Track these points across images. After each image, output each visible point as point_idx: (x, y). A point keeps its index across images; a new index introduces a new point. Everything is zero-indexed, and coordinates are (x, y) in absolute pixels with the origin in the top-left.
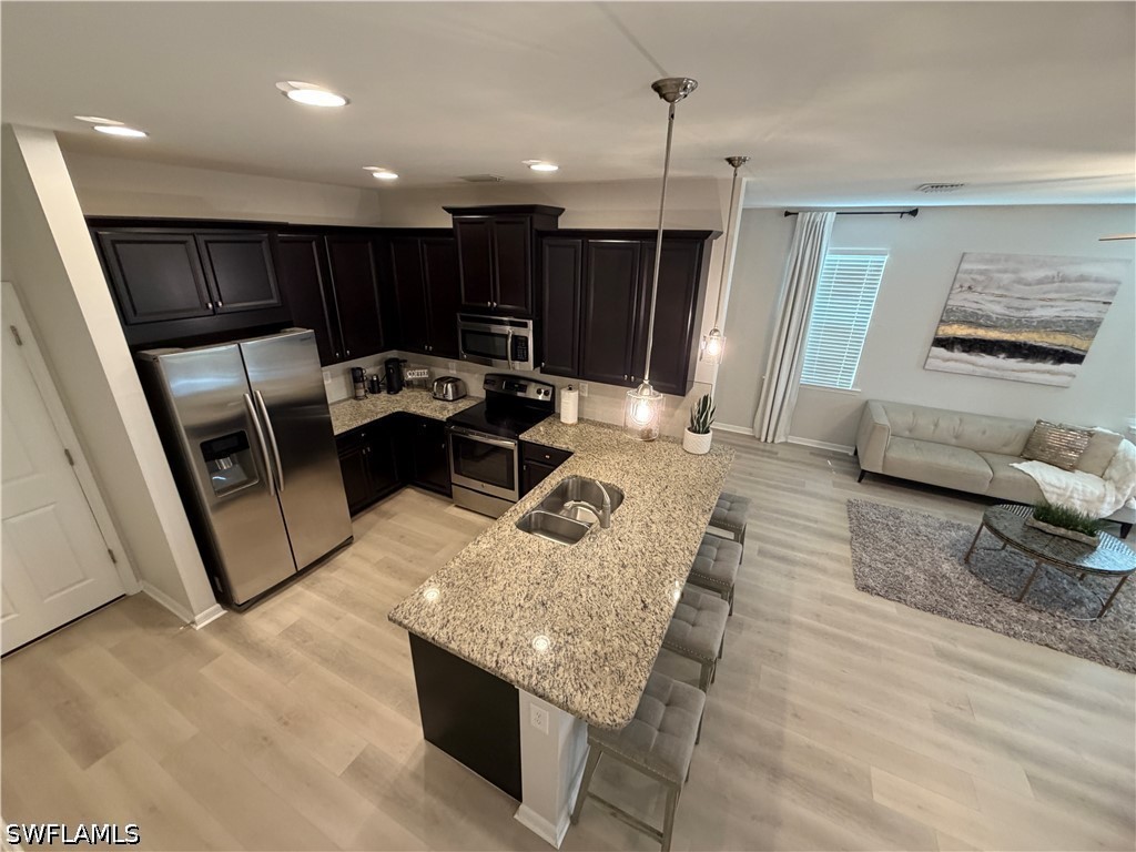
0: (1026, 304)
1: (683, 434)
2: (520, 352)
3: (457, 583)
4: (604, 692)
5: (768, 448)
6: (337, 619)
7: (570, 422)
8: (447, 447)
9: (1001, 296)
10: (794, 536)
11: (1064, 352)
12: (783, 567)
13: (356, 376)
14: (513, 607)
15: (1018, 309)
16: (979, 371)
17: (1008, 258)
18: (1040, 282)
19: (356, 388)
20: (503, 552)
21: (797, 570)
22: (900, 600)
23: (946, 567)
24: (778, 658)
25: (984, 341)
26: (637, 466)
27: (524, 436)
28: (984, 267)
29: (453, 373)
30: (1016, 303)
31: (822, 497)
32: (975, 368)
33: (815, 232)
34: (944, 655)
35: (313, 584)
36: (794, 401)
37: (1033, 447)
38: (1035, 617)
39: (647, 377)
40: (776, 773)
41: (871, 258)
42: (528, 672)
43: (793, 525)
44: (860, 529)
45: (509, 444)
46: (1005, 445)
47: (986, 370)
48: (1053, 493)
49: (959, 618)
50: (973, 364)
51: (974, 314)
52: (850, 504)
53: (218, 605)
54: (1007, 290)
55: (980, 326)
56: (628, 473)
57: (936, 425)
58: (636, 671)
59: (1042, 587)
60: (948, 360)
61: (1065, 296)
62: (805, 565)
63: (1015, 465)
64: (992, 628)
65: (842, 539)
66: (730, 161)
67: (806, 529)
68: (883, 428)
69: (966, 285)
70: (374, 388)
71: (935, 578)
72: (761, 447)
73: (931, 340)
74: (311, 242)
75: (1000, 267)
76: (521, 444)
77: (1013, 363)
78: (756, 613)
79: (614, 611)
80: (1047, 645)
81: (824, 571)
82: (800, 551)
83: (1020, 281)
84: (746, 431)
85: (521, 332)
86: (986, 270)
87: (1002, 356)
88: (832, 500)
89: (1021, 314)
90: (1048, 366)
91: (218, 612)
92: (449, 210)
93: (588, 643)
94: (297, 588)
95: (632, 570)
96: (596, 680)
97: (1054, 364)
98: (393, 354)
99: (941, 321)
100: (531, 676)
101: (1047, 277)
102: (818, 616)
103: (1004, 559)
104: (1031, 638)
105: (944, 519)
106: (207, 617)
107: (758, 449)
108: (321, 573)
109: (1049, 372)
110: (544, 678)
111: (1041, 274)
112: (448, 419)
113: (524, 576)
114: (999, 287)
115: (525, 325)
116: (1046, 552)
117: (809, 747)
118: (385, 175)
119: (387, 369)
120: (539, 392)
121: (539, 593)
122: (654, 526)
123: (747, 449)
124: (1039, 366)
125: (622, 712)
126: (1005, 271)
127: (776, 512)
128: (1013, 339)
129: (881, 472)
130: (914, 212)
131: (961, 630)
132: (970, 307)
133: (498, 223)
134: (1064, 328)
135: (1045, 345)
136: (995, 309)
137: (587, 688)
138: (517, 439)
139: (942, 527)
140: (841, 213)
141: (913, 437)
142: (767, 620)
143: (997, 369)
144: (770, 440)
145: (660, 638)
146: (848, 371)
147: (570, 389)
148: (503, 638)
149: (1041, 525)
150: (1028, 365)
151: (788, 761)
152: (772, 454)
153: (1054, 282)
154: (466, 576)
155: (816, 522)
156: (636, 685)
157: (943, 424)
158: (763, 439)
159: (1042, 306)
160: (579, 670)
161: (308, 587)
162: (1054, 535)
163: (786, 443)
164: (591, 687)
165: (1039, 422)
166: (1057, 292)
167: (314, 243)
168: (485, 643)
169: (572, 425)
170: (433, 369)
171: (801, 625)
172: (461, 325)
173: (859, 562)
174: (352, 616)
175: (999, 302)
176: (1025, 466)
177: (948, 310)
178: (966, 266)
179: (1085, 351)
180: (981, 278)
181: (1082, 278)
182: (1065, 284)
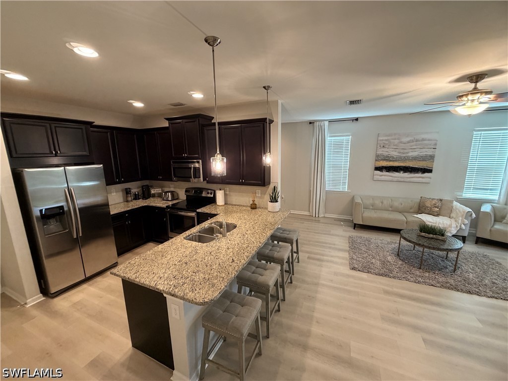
0: (406, 151)
1: (267, 203)
2: (197, 174)
3: (148, 259)
4: (203, 292)
5: (317, 219)
6: (101, 297)
7: (221, 204)
8: (167, 219)
9: (396, 149)
10: (324, 251)
11: (425, 168)
12: (318, 263)
13: (127, 192)
14: (171, 265)
15: (404, 153)
16: (395, 179)
17: (395, 134)
18: (409, 142)
19: (127, 197)
20: (174, 247)
21: (324, 263)
22: (368, 272)
23: (389, 258)
24: (312, 299)
25: (394, 167)
26: (246, 217)
27: (199, 210)
28: (386, 138)
29: (172, 189)
30: (402, 151)
31: (338, 236)
32: (393, 178)
33: (321, 129)
34: (387, 292)
35: (93, 284)
36: (324, 198)
37: (421, 208)
38: (427, 274)
39: (218, 150)
40: (305, 347)
41: (344, 138)
42: (169, 286)
43: (324, 246)
44: (353, 246)
45: (193, 214)
46: (411, 209)
47: (397, 178)
49: (394, 277)
50: (391, 176)
51: (387, 156)
52: (350, 237)
53: (41, 295)
54: (397, 146)
55: (391, 161)
56: (241, 219)
57: (382, 203)
58: (221, 283)
59: (430, 263)
60: (382, 176)
61: (419, 147)
62: (328, 261)
63: (415, 215)
64: (408, 280)
65: (345, 251)
66: (264, 87)
67: (330, 248)
68: (359, 204)
69: (382, 145)
70: (136, 197)
71: (384, 263)
72: (314, 219)
73: (374, 168)
74: (107, 133)
75: (393, 137)
76: (198, 214)
77: (407, 175)
78: (304, 281)
79: (218, 264)
80: (432, 285)
81: (336, 263)
82: (327, 256)
83: (401, 142)
84: (307, 213)
85: (197, 165)
86: (388, 139)
87: (402, 172)
88: (342, 236)
89: (404, 155)
90: (420, 175)
91: (40, 298)
92: (167, 119)
93: (202, 275)
94: (85, 286)
95: (231, 250)
96: (201, 287)
97: (422, 174)
98: (146, 182)
99: (376, 160)
100: (170, 288)
101: (410, 140)
102: (332, 281)
103: (414, 253)
104: (425, 283)
105: (389, 240)
106: (34, 301)
107: (313, 220)
108: (99, 279)
109: (421, 177)
110: (176, 288)
111: (408, 139)
112: (167, 206)
113: (181, 255)
114: (394, 145)
115: (198, 162)
116: (425, 244)
117: (322, 335)
118: (138, 105)
119: (143, 189)
120: (208, 193)
121: (187, 260)
122: (246, 235)
123: (308, 220)
124: (417, 175)
125: (210, 297)
126: (395, 139)
127: (317, 242)
128: (404, 165)
129: (362, 223)
130: (357, 119)
131: (396, 282)
132: (386, 154)
133: (186, 122)
134: (422, 159)
135: (416, 166)
136: (395, 154)
137: (196, 290)
138: (196, 211)
139: (388, 243)
140: (330, 121)
141: (374, 208)
142: (308, 284)
143: (401, 178)
144: (317, 216)
145: (237, 271)
146: (344, 184)
147: (220, 190)
148: (162, 275)
149: (423, 234)
150: (412, 175)
151: (312, 342)
152: (318, 221)
153: (413, 142)
154: (153, 256)
155: (334, 245)
156: (219, 288)
157: (385, 202)
158: (314, 216)
159: (412, 151)
160: (194, 284)
161: (90, 285)
162: (429, 238)
163: (324, 217)
164: (198, 289)
165: (421, 197)
166: (416, 145)
167: (109, 133)
168: (153, 278)
169: (221, 206)
170: (163, 189)
171: (323, 285)
172: (173, 165)
173: (352, 258)
174: (109, 296)
175: (396, 151)
176: (419, 216)
177: (377, 156)
178: (380, 138)
179: (432, 168)
180: (387, 142)
181: (423, 140)
182: (418, 142)
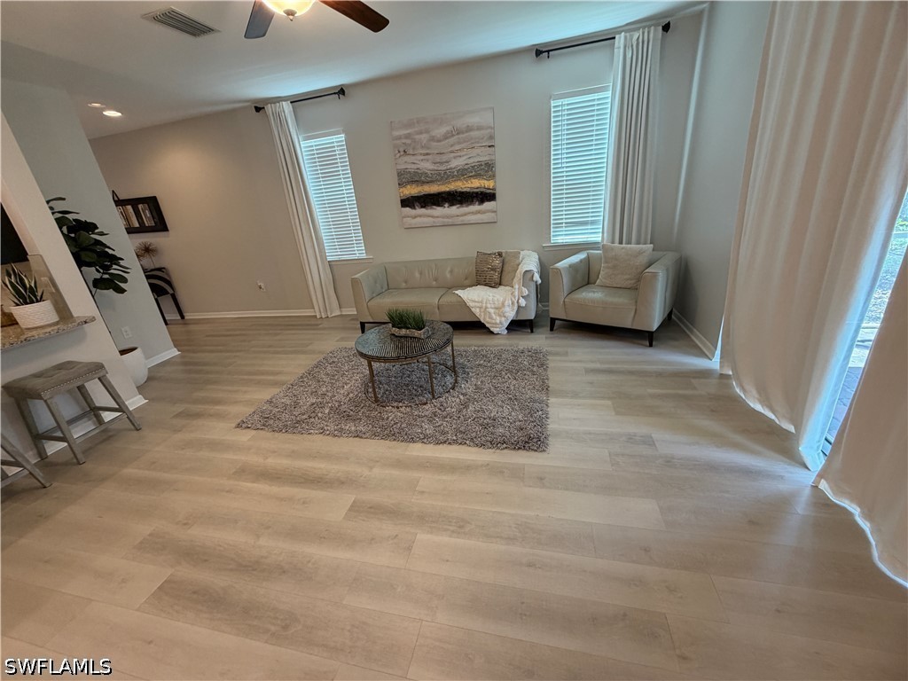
0: (444, 158)
9: (427, 154)
11: (482, 193)
15: (441, 163)
16: (439, 221)
17: (419, 121)
18: (446, 137)
25: (431, 195)
28: (408, 132)
30: (438, 159)
32: (436, 220)
41: (334, 138)
47: (441, 219)
48: (476, 307)
50: (432, 217)
51: (416, 174)
54: (428, 148)
55: (424, 183)
57: (421, 274)
60: (415, 217)
61: (464, 145)
63: (458, 292)
69: (402, 150)
73: (399, 203)
75: (416, 129)
77: (455, 210)
83: (432, 139)
84: (310, 313)
86: (409, 134)
87: (446, 205)
89: (444, 168)
90: (476, 207)
97: (479, 204)
99: (399, 184)
101: (448, 132)
109: (479, 212)
111: (443, 130)
114: (422, 147)
124: (472, 208)
126: (421, 133)
128: (448, 190)
129: (371, 320)
132: (411, 167)
134: (474, 173)
135: (468, 190)
136: (427, 166)
141: (408, 287)
143: (448, 217)
146: (359, 242)
150: (465, 209)
153: (453, 136)
157: (425, 272)
159: (455, 158)
163: (341, 316)
165: (478, 254)
166: (459, 143)
175: (428, 160)
177: (400, 174)
178: (396, 133)
179: (494, 189)
180: (408, 141)
181: (469, 129)
182: (461, 136)
